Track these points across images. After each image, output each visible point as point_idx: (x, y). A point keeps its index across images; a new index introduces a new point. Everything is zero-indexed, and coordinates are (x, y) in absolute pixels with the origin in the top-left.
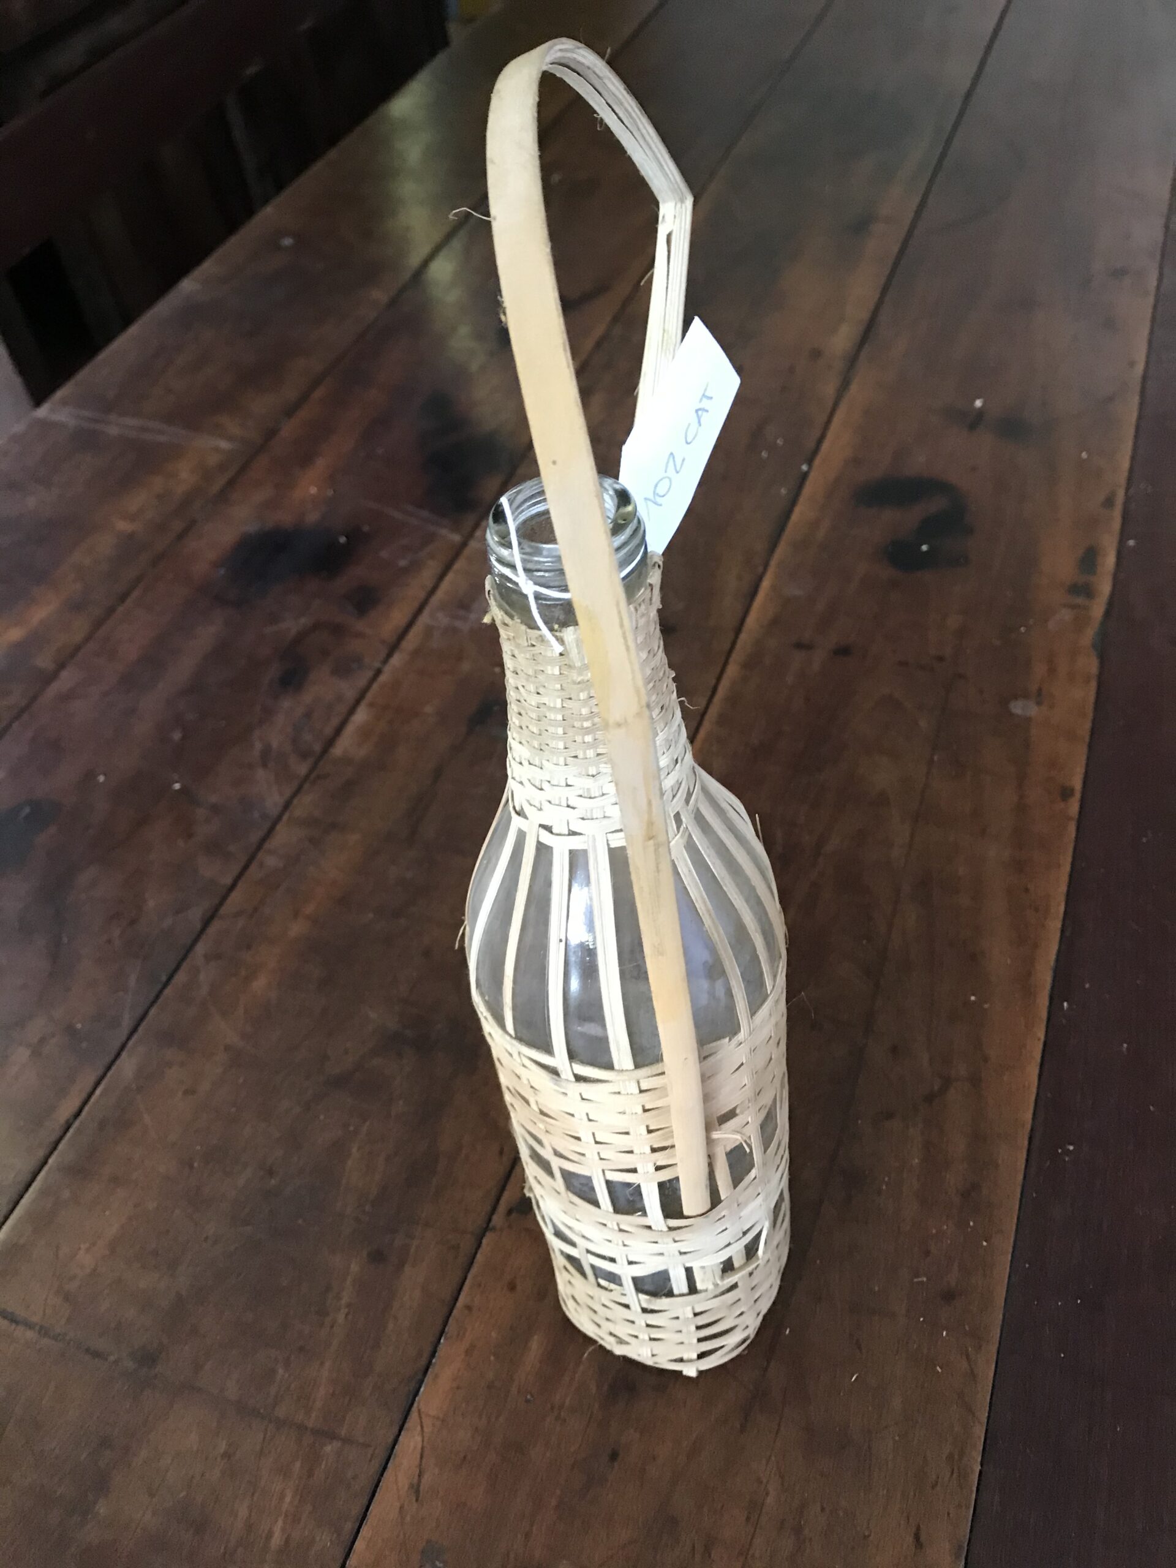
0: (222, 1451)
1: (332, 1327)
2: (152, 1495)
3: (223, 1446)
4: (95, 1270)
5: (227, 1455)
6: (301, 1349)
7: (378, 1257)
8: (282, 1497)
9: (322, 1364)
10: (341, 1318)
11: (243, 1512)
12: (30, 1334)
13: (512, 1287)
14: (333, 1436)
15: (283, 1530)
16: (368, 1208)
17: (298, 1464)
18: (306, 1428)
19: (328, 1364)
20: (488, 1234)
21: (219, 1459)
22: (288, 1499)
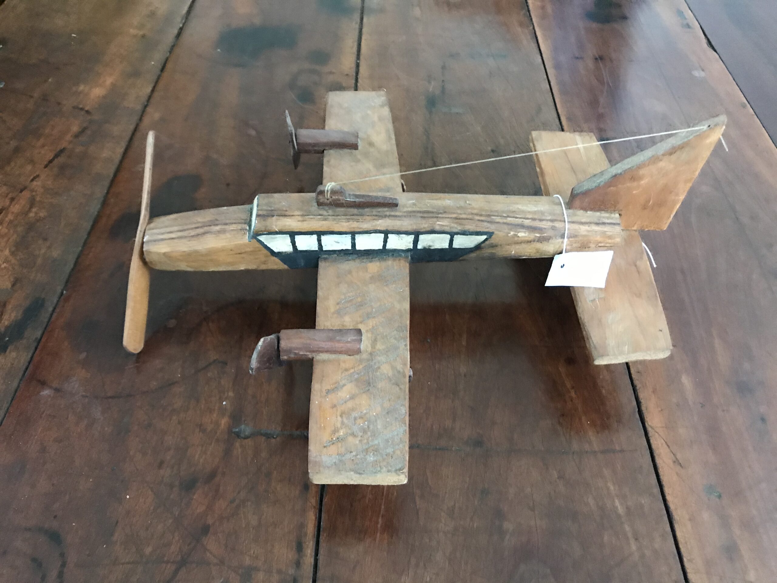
0: (557, 476)
2: (533, 509)
3: (555, 474)
5: (561, 478)
7: (570, 361)
8: (608, 489)
9: (580, 419)
10: (573, 394)
11: (591, 501)
14: (614, 451)
15: (621, 504)
16: (547, 339)
17: (604, 470)
21: (557, 480)
22: (612, 488)
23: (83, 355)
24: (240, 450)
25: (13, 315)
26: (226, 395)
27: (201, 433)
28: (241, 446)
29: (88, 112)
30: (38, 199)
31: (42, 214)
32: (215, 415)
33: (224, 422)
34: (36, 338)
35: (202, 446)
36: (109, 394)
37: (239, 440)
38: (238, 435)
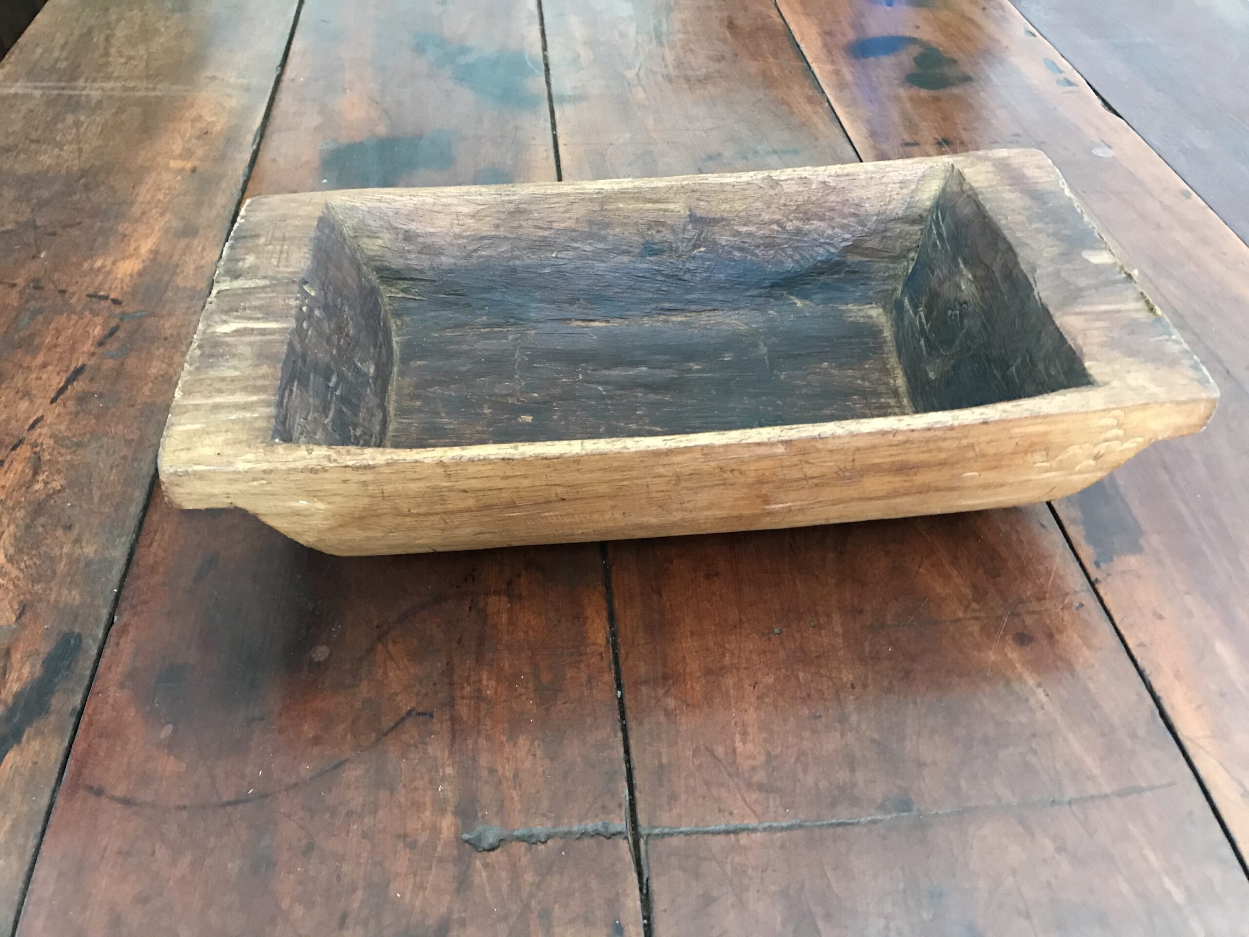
0: (1052, 848)
1: (1043, 708)
2: (1027, 916)
3: (1049, 845)
4: (768, 754)
5: (1060, 849)
6: (1034, 735)
7: (1023, 639)
8: (1145, 858)
9: (1066, 739)
10: (1041, 696)
11: (1123, 886)
12: (758, 836)
13: (1161, 617)
14: (1137, 790)
15: (1176, 884)
16: (974, 605)
17: (1131, 826)
18: (1106, 796)
19: (1070, 736)
20: (1097, 586)
21: (1057, 856)
22: (1152, 857)
23: (166, 732)
24: (484, 874)
25: (26, 671)
26: (441, 774)
27: (408, 850)
28: (486, 865)
29: (116, 302)
30: (46, 457)
31: (56, 485)
32: (428, 813)
33: (447, 824)
34: (74, 709)
35: (415, 875)
36: (225, 799)
37: (480, 854)
38: (475, 845)
